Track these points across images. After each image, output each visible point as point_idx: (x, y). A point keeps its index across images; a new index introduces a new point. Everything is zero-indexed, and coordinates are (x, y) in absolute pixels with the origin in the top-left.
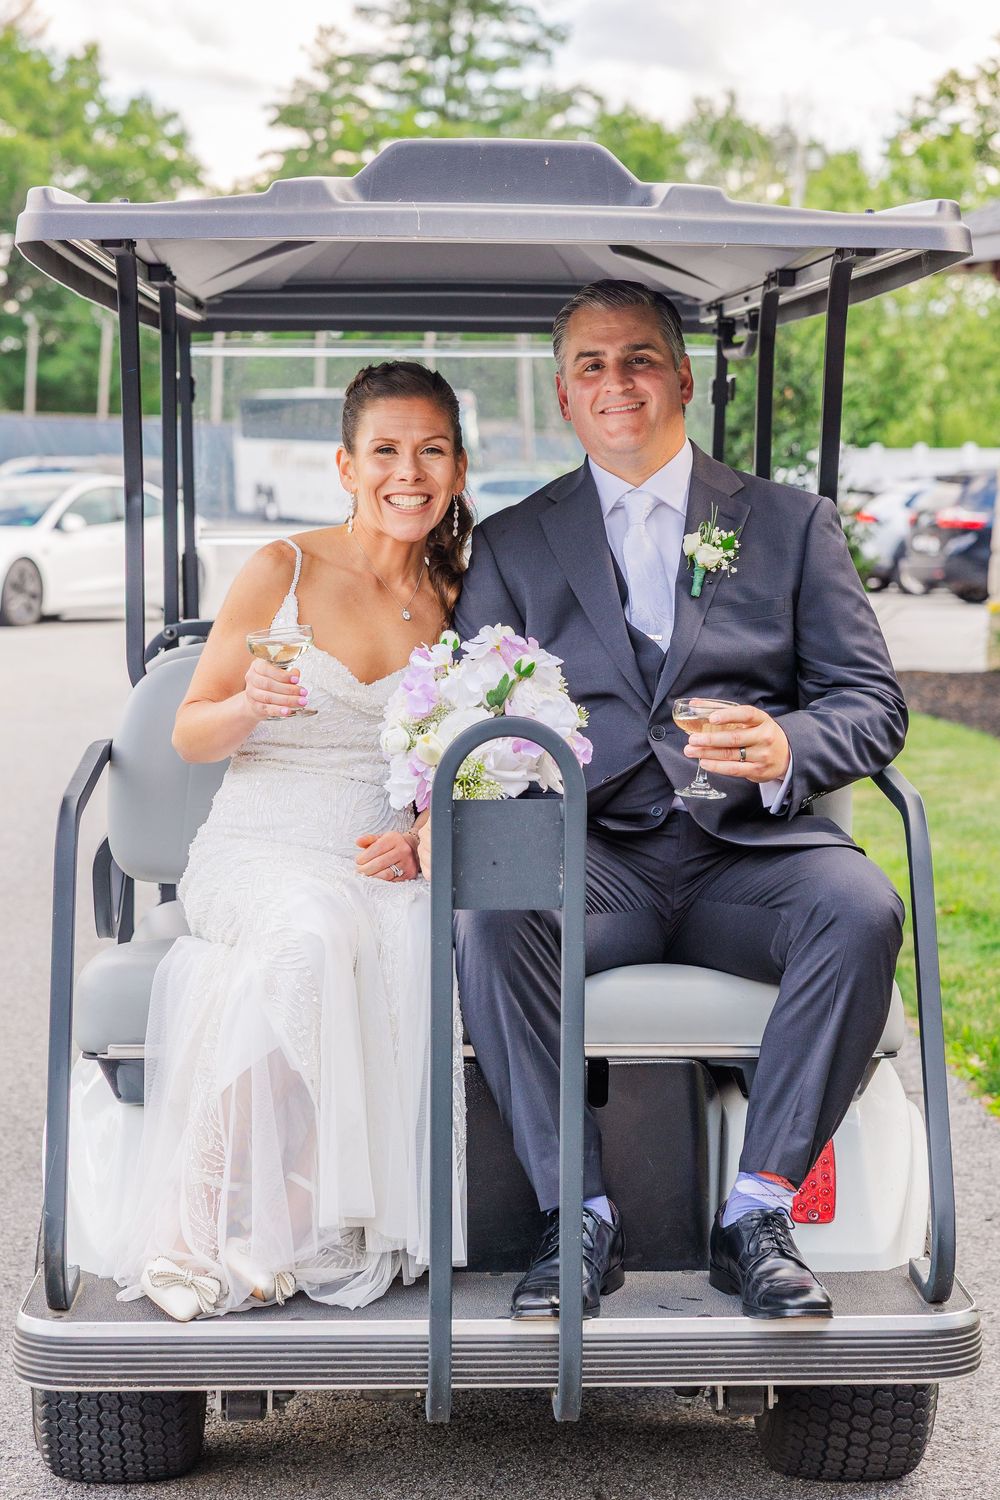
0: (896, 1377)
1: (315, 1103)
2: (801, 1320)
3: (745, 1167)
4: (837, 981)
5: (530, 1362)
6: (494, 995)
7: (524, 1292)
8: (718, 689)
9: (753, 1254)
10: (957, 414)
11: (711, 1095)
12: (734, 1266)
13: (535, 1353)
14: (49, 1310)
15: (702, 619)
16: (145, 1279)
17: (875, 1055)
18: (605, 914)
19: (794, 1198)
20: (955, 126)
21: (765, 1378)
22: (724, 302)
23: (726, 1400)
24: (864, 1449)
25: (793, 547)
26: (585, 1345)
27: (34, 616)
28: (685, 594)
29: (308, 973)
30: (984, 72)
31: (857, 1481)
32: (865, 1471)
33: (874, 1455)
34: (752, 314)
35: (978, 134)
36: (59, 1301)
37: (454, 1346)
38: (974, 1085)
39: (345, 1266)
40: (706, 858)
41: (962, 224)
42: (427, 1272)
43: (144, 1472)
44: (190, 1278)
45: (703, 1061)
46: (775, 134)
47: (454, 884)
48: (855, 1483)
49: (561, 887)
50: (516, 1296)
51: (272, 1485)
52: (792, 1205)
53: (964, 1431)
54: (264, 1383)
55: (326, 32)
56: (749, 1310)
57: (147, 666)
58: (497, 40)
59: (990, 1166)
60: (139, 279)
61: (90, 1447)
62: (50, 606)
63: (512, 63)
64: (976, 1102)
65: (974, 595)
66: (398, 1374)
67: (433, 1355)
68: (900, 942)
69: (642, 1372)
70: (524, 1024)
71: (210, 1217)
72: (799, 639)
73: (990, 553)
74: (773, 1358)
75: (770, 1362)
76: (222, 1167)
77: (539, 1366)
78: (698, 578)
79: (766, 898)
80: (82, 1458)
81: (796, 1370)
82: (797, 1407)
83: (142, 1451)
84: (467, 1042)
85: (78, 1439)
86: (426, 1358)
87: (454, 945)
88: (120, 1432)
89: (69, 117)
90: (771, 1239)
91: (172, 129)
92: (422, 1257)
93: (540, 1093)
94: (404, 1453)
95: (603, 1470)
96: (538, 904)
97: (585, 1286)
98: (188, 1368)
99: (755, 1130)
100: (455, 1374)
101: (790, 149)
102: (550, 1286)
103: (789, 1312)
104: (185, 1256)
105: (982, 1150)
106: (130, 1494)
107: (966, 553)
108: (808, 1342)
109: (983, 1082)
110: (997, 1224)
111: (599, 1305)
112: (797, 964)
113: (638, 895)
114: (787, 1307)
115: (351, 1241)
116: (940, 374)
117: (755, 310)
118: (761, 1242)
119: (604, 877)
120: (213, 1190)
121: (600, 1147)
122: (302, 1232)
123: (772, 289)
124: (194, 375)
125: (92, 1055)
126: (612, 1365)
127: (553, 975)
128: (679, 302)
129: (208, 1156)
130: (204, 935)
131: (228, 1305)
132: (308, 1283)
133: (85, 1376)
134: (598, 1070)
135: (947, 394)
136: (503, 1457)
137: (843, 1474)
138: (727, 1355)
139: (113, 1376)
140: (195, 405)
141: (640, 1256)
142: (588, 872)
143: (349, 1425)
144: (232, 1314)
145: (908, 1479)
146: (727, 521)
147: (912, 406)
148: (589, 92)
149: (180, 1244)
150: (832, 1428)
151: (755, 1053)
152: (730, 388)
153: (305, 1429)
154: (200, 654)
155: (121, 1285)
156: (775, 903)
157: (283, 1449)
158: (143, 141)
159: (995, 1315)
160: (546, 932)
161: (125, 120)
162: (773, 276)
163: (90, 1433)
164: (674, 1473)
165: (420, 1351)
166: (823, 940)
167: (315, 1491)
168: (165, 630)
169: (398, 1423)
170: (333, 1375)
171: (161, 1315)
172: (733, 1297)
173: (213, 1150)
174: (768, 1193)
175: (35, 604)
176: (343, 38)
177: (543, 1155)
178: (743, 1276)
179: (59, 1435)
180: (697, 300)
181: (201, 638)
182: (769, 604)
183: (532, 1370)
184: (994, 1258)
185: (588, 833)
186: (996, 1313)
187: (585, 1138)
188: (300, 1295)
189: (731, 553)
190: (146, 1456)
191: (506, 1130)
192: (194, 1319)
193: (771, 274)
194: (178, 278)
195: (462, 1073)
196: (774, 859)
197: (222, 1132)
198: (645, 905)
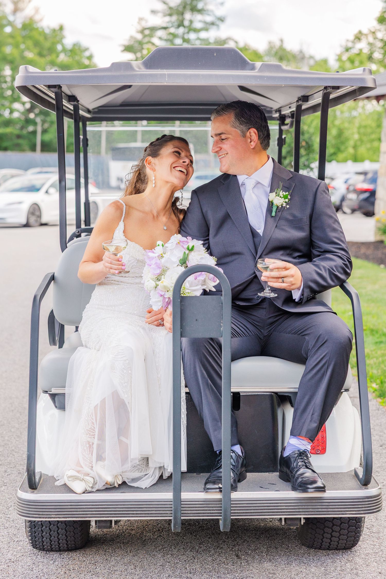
0: (350, 514)
1: (130, 411)
2: (314, 493)
3: (293, 434)
4: (327, 364)
5: (211, 509)
6: (196, 369)
7: (209, 483)
8: (281, 252)
9: (295, 467)
10: (362, 150)
11: (279, 406)
12: (288, 472)
13: (213, 506)
14: (30, 489)
15: (276, 225)
16: (65, 478)
17: (342, 391)
18: (239, 338)
19: (311, 446)
20: (361, 50)
21: (300, 515)
22: (282, 109)
23: (285, 521)
24: (337, 538)
25: (311, 198)
26: (232, 502)
27: (38, 224)
28: (269, 216)
29: (127, 362)
30: (371, 31)
31: (334, 550)
32: (338, 546)
33: (341, 541)
34: (292, 113)
35: (369, 52)
36: (33, 486)
37: (182, 503)
38: (374, 394)
39: (141, 472)
40: (276, 316)
41: (372, 76)
42: (172, 474)
43: (67, 547)
44: (82, 477)
45: (276, 393)
46: (298, 53)
47: (181, 328)
48: (334, 551)
49: (222, 329)
50: (206, 484)
51: (115, 552)
52: (310, 448)
53: (374, 529)
54: (110, 517)
55: (141, 19)
56: (294, 489)
57: (68, 245)
58: (200, 21)
59: (381, 425)
60: (63, 100)
61: (46, 538)
62: (44, 220)
63: (206, 29)
64: (375, 401)
65: (369, 214)
66: (161, 514)
67: (174, 507)
68: (351, 348)
69: (254, 513)
70: (207, 380)
71: (90, 454)
72: (312, 233)
73: (375, 199)
74: (303, 507)
75: (302, 509)
76: (94, 435)
77: (214, 510)
78: (274, 209)
79: (300, 332)
80: (43, 542)
81: (312, 512)
82: (312, 523)
83: (66, 540)
84: (186, 386)
85: (42, 535)
86: (171, 508)
87: (181, 350)
88: (58, 533)
89: (52, 50)
90: (302, 461)
91: (87, 54)
92: (170, 469)
93: (214, 407)
94: (164, 539)
95: (239, 545)
96: (213, 336)
97: (232, 480)
98: (82, 511)
99: (296, 419)
100: (183, 513)
101: (303, 58)
102: (218, 480)
103: (309, 490)
104: (80, 469)
105: (378, 419)
106: (62, 556)
107: (366, 200)
108: (317, 501)
109: (377, 393)
110: (384, 448)
111: (237, 487)
112: (312, 357)
113: (250, 330)
114: (309, 488)
115: (143, 462)
116: (356, 137)
117: (293, 111)
118: (298, 463)
119: (237, 323)
120: (91, 444)
121: (237, 427)
122: (124, 459)
123: (299, 103)
124: (88, 137)
125: (46, 392)
126: (242, 510)
127: (219, 362)
128: (265, 109)
129: (89, 431)
130: (88, 346)
131: (97, 487)
132: (127, 478)
133: (42, 515)
134: (236, 397)
135: (359, 143)
136: (202, 540)
137: (329, 547)
138: (286, 506)
139: (53, 515)
140: (88, 148)
141: (252, 467)
142: (232, 322)
143: (144, 528)
144: (98, 491)
145: (353, 549)
146: (286, 189)
147: (346, 148)
148: (233, 40)
149: (78, 464)
150: (325, 531)
151: (296, 390)
152: (284, 140)
153: (128, 529)
154: (89, 240)
155: (57, 479)
156: (303, 334)
157: (119, 537)
158: (77, 58)
159: (384, 483)
160: (216, 345)
161: (71, 51)
162: (300, 98)
163: (46, 533)
164: (265, 547)
165: (170, 505)
166: (322, 348)
167: (131, 554)
168: (76, 231)
169: (162, 527)
170: (137, 514)
171: (72, 491)
172: (288, 483)
173: (91, 428)
174: (301, 444)
175: (39, 219)
176: (147, 21)
177: (215, 430)
178: (292, 476)
179: (35, 534)
180: (272, 108)
181: (89, 234)
182: (301, 220)
183: (212, 512)
184: (384, 461)
185: (232, 307)
186: (385, 482)
187: (231, 423)
188: (124, 483)
189: (287, 200)
190: (67, 542)
191: (202, 421)
192: (84, 493)
193: (299, 98)
194: (80, 101)
195: (185, 399)
196: (303, 317)
197: (94, 421)
198: (254, 334)
